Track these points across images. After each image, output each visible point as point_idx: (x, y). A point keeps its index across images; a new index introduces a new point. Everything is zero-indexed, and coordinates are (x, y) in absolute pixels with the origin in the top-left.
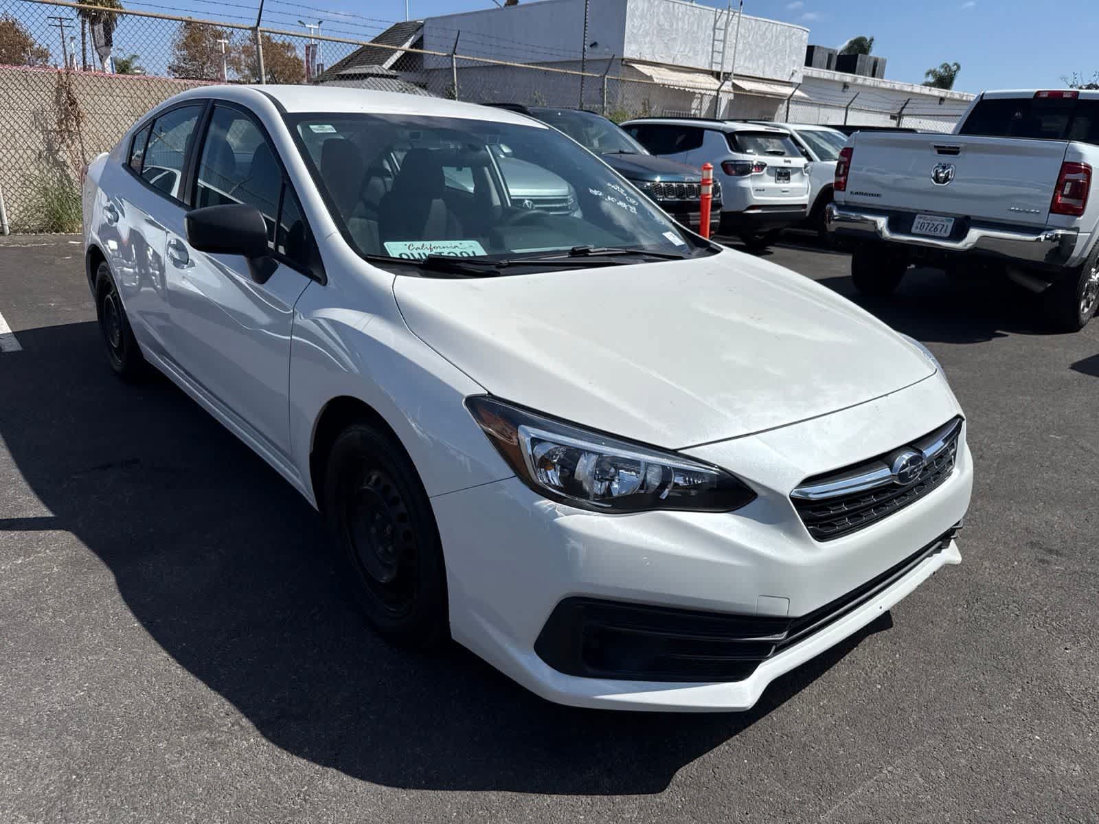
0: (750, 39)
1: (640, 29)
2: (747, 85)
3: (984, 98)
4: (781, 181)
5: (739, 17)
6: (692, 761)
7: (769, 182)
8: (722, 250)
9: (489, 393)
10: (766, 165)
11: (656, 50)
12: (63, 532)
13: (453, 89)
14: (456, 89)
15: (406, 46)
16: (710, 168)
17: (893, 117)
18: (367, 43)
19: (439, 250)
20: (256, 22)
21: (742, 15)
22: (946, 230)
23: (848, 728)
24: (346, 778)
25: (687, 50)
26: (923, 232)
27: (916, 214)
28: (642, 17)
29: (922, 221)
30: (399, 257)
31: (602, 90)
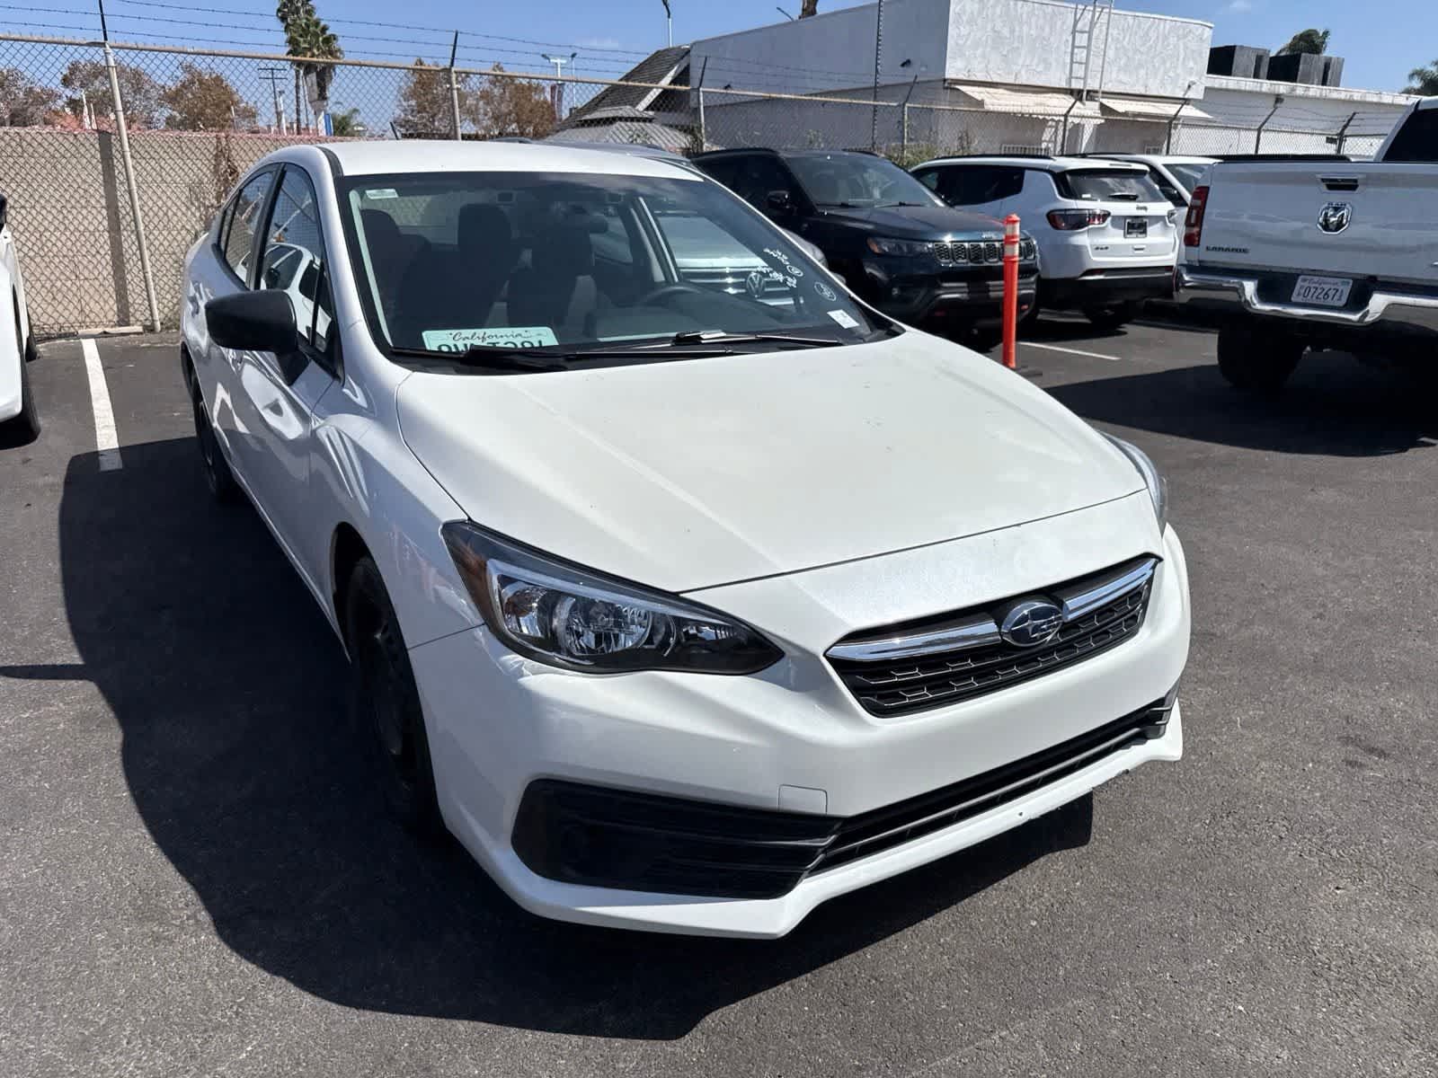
0: (1125, 43)
1: (967, 40)
2: (1120, 106)
3: (1420, 108)
4: (1134, 235)
5: (1110, 13)
6: (733, 1003)
7: (1115, 237)
8: (904, 331)
9: (470, 519)
10: (1109, 214)
11: (990, 66)
12: (87, 682)
13: (700, 132)
14: (703, 131)
15: (665, 82)
16: (1014, 222)
17: (1330, 140)
18: (615, 81)
19: (494, 340)
20: (450, 61)
21: (1113, 11)
22: (1341, 296)
23: (966, 976)
24: (293, 990)
25: (1036, 61)
26: (1309, 300)
27: (1299, 275)
28: (971, 21)
29: (1306, 284)
30: (436, 349)
31: (901, 123)
